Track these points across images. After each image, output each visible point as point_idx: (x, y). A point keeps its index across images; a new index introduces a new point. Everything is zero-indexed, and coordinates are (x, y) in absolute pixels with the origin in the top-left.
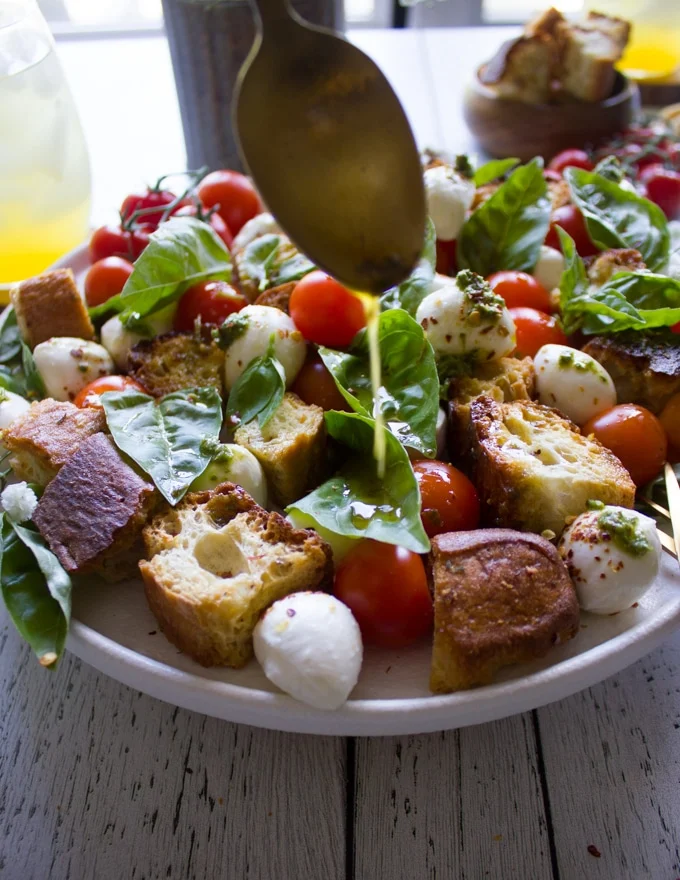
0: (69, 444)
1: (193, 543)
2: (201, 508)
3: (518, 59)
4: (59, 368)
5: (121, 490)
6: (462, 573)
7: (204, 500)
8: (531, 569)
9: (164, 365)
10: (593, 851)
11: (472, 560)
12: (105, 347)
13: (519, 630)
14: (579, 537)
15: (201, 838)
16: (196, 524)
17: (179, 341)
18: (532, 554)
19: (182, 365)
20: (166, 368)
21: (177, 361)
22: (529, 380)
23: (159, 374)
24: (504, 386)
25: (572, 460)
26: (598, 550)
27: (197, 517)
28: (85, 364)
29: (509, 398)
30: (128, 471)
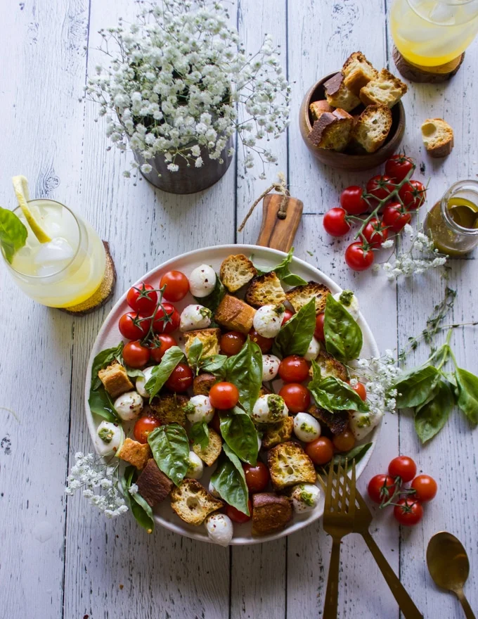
0: (142, 461)
1: (186, 499)
2: (187, 485)
3: (330, 134)
4: (127, 415)
5: (163, 484)
6: (260, 512)
7: (188, 482)
8: (279, 511)
9: (164, 411)
10: (298, 555)
11: (263, 509)
12: (138, 394)
13: (274, 527)
14: (295, 497)
15: (189, 550)
16: (186, 493)
17: (168, 401)
18: (280, 506)
19: (171, 412)
20: (165, 412)
21: (169, 410)
22: (291, 431)
23: (163, 415)
24: (282, 435)
25: (297, 470)
26: (299, 503)
27: (186, 490)
28: (134, 409)
29: (284, 441)
30: (164, 477)
